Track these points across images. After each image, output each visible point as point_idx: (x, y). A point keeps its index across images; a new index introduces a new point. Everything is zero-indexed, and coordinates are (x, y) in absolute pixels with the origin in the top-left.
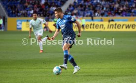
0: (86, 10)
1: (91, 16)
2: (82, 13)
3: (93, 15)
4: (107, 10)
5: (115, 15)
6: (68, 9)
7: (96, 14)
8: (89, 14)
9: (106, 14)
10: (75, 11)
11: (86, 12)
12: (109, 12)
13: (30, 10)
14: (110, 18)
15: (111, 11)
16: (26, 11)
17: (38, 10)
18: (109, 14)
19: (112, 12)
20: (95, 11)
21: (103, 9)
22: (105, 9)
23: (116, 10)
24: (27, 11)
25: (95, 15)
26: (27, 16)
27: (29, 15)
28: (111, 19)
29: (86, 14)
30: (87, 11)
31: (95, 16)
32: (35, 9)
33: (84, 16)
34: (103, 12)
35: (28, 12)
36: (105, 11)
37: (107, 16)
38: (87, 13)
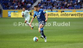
0: (48, 5)
1: (51, 9)
2: (45, 7)
5: (64, 9)
7: (54, 8)
8: (50, 8)
10: (42, 6)
11: (48, 7)
12: (61, 7)
13: (16, 6)
15: (62, 6)
17: (20, 5)
18: (61, 8)
19: (63, 6)
20: (53, 6)
22: (59, 5)
23: (65, 6)
24: (14, 6)
26: (14, 9)
29: (48, 8)
30: (49, 6)
31: (53, 9)
33: (47, 9)
34: (58, 6)
36: (59, 6)
37: (60, 9)
38: (49, 7)
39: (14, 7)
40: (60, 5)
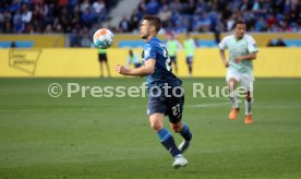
0: (199, 10)
1: (212, 29)
2: (182, 20)
3: (220, 26)
4: (265, 11)
5: (287, 27)
6: (140, 9)
7: (230, 24)
8: (208, 23)
9: (261, 22)
10: (164, 16)
11: (196, 18)
12: (271, 17)
13: (23, 12)
14: (274, 35)
15: (274, 14)
16: (9, 15)
17: (46, 11)
18: (270, 23)
19: (280, 16)
20: (227, 15)
21: (250, 7)
22: (256, 7)
23: (291, 12)
24: (13, 14)
25: (226, 26)
26: (11, 32)
27: (19, 27)
28: (275, 41)
29: (199, 24)
30: (200, 14)
31: (226, 30)
32: (37, 8)
33: (190, 30)
34: (252, 15)
35: (16, 17)
36: (256, 14)
37: (264, 30)
38: (202, 19)
39: (11, 22)
40: (261, 6)
